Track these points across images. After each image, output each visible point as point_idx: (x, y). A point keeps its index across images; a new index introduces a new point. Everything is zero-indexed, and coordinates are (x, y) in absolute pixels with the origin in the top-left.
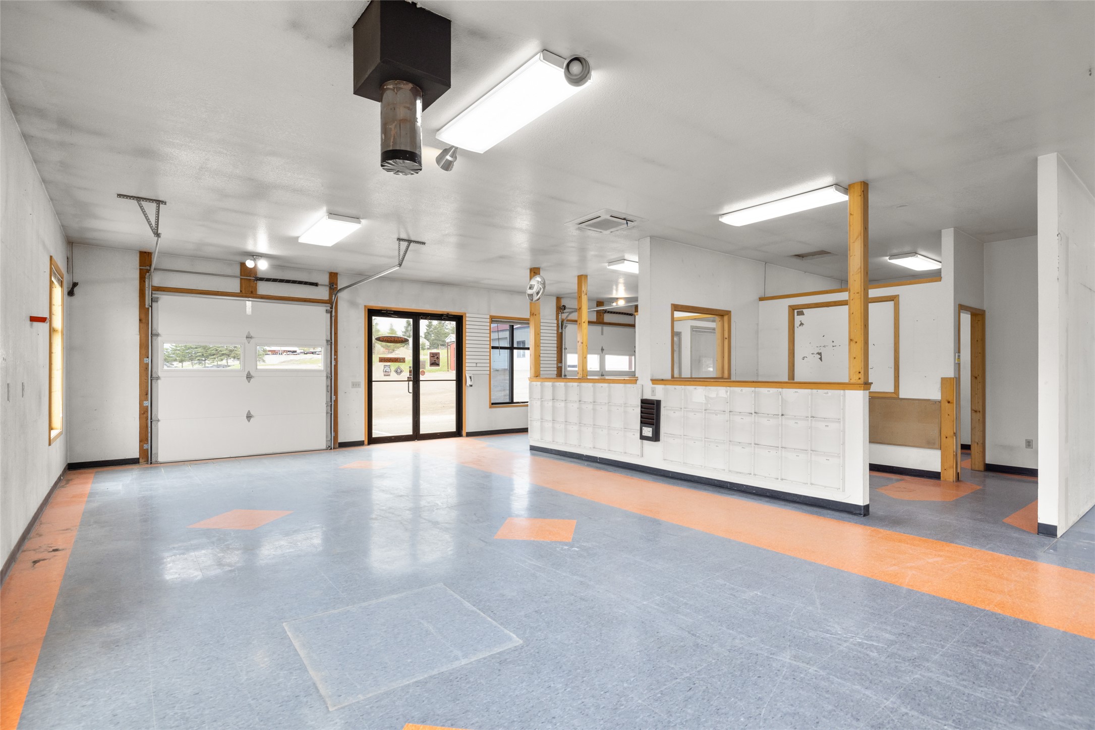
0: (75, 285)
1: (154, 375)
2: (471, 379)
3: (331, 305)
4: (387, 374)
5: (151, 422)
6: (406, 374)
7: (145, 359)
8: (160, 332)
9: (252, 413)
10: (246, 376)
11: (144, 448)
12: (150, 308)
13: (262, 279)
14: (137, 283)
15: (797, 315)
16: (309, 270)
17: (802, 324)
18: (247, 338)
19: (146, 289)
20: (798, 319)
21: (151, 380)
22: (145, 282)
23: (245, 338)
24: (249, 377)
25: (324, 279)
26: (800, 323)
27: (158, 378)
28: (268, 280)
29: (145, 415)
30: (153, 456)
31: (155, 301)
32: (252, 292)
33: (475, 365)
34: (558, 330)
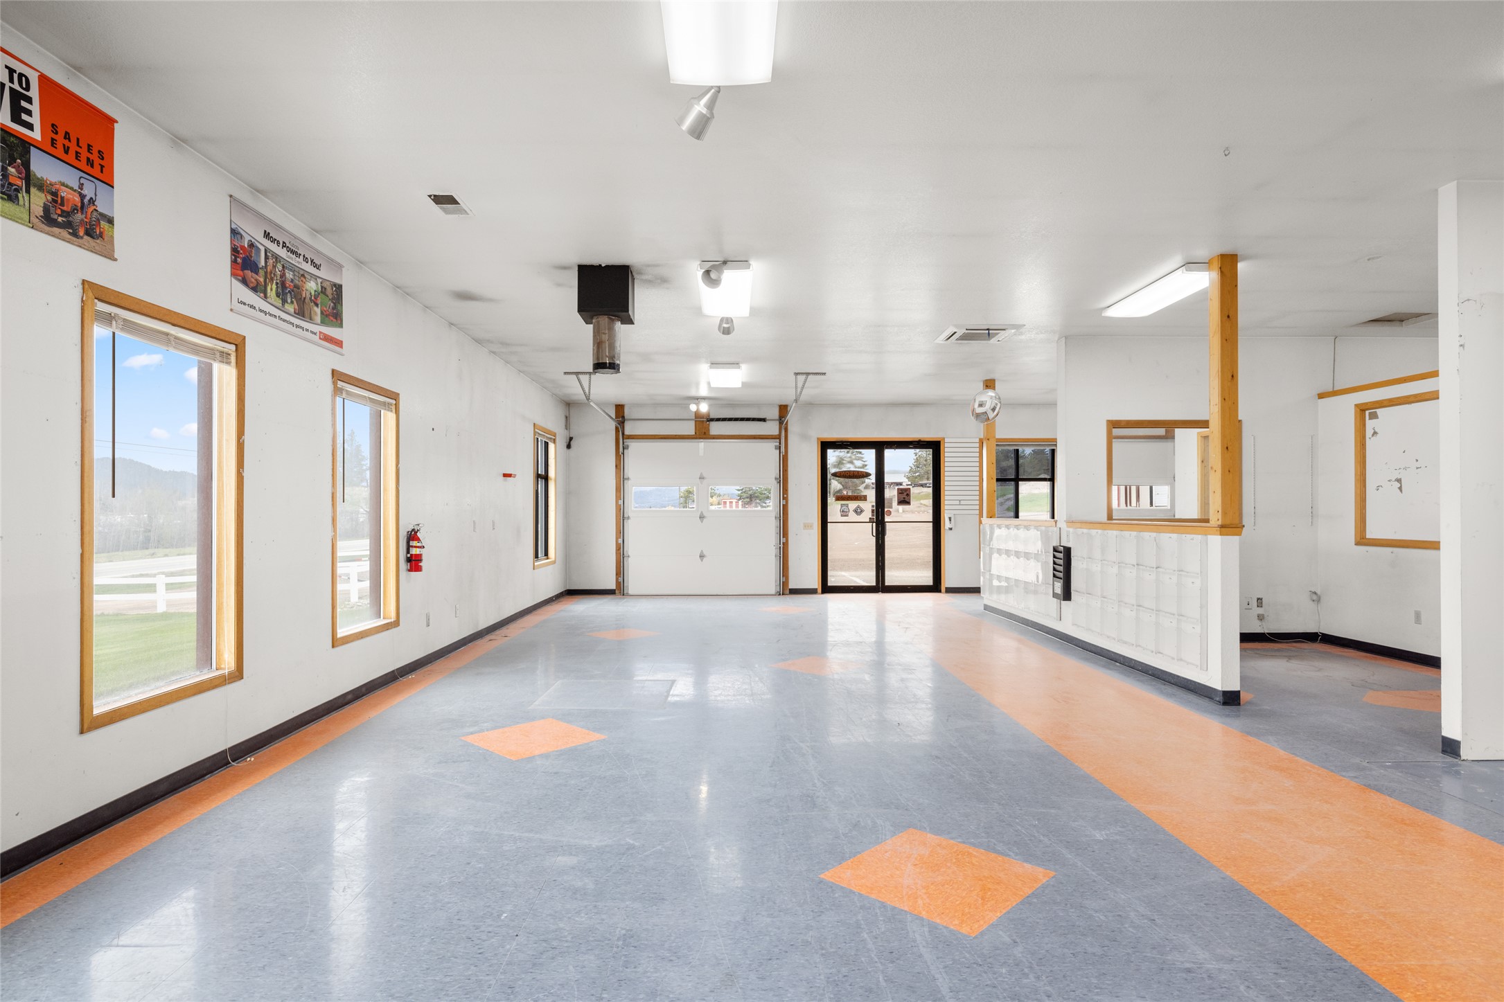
0: (571, 439)
1: (626, 516)
2: (950, 520)
3: (781, 439)
4: (845, 514)
5: (623, 558)
6: (868, 514)
7: (619, 501)
8: (630, 476)
9: (705, 553)
10: (699, 516)
11: (619, 581)
12: (623, 454)
13: (710, 421)
14: (614, 434)
15: (1370, 419)
16: (758, 405)
17: (1375, 433)
18: (700, 478)
19: (620, 438)
20: (1370, 424)
21: (623, 520)
22: (619, 432)
23: (698, 479)
24: (702, 517)
25: (775, 413)
26: (1373, 431)
27: (628, 518)
28: (718, 420)
29: (619, 551)
30: (625, 589)
31: (626, 449)
32: (705, 433)
33: (958, 502)
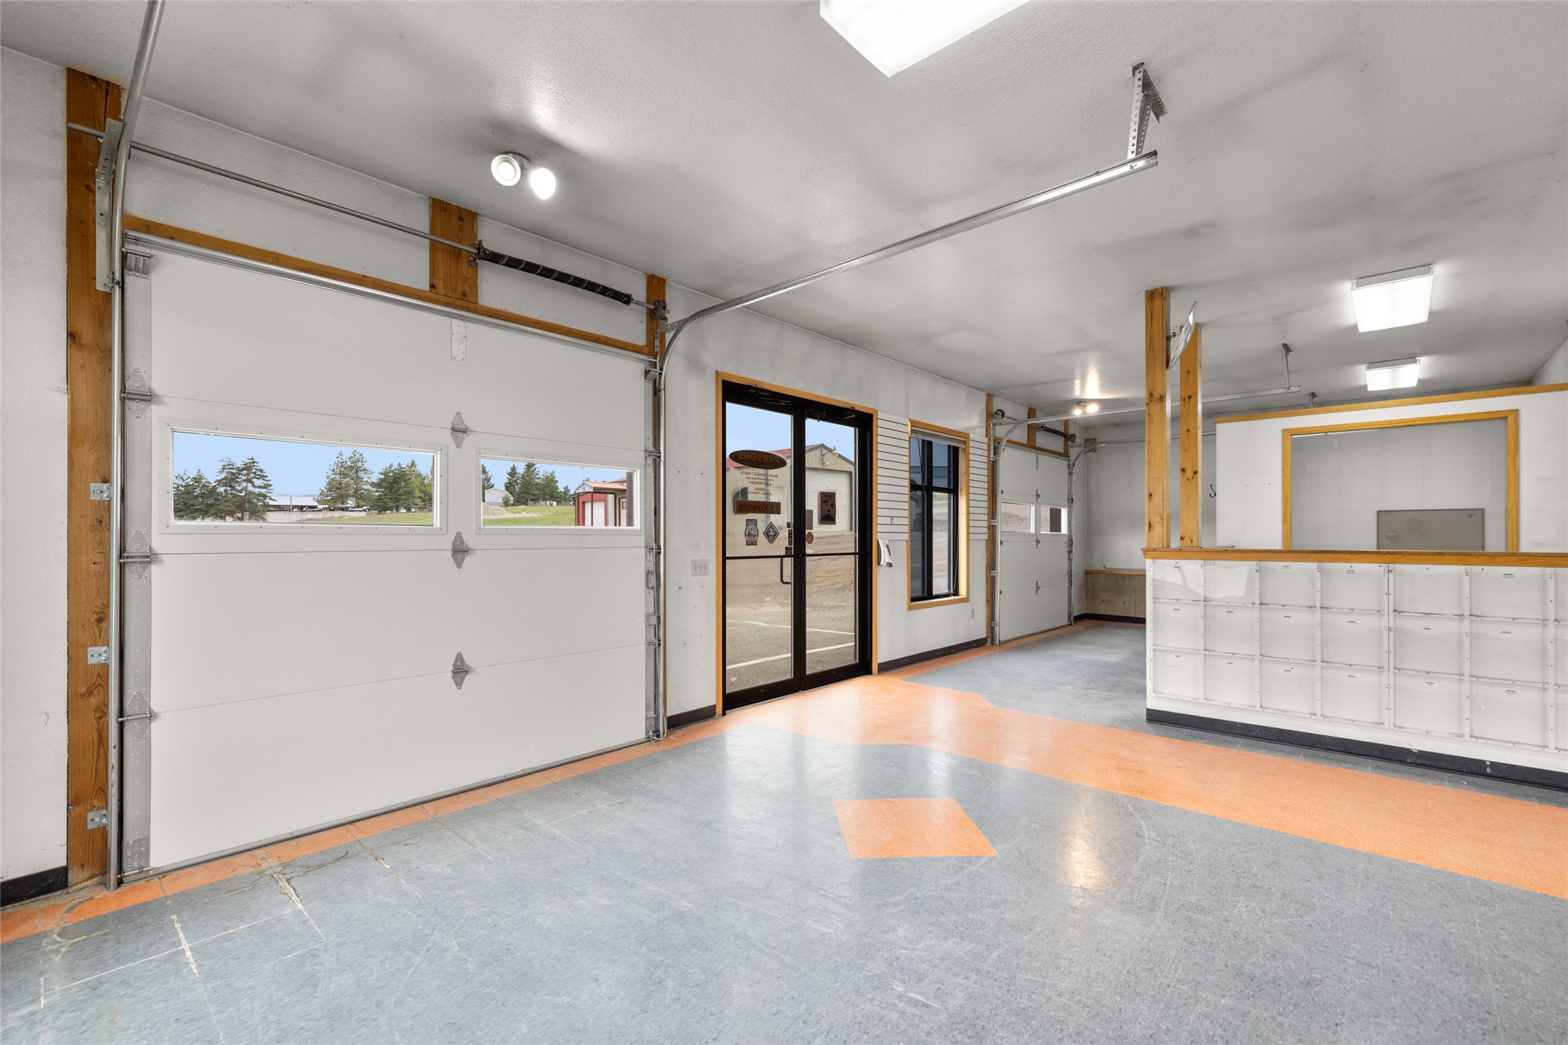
1: (132, 548)
2: (889, 550)
3: (654, 359)
4: (751, 540)
5: (121, 725)
6: (783, 541)
7: (95, 486)
8: (157, 385)
9: (468, 660)
10: (450, 547)
11: (90, 826)
12: (117, 291)
13: (495, 258)
14: (55, 191)
18: (454, 430)
19: (98, 219)
21: (122, 567)
22: (90, 190)
23: (449, 432)
24: (460, 550)
25: (639, 287)
27: (150, 558)
28: (510, 262)
29: (92, 699)
30: (127, 853)
31: (136, 270)
32: (464, 294)
33: (889, 521)
34: (989, 456)
